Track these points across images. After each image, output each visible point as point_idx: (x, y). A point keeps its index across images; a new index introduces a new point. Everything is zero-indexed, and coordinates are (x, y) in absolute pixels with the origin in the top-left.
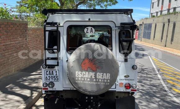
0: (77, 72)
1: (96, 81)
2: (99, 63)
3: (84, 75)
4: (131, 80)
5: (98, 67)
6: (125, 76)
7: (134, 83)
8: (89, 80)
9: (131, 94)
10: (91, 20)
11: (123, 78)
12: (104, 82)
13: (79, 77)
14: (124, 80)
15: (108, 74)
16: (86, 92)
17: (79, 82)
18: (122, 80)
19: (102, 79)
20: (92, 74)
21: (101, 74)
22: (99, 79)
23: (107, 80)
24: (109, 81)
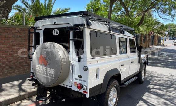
0: (36, 65)
1: (46, 75)
2: (48, 59)
3: (40, 68)
4: (83, 81)
5: (47, 63)
6: (79, 76)
7: (85, 85)
8: (42, 72)
9: (84, 95)
10: (57, 23)
11: (77, 78)
12: (51, 76)
13: (37, 70)
14: (78, 80)
15: (53, 69)
16: (41, 82)
17: (37, 73)
18: (76, 79)
19: (50, 74)
20: (44, 68)
21: (50, 69)
22: (48, 73)
23: (53, 75)
24: (53, 76)
